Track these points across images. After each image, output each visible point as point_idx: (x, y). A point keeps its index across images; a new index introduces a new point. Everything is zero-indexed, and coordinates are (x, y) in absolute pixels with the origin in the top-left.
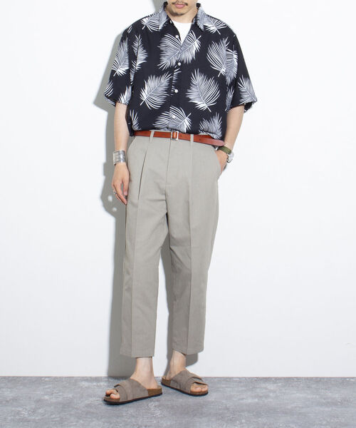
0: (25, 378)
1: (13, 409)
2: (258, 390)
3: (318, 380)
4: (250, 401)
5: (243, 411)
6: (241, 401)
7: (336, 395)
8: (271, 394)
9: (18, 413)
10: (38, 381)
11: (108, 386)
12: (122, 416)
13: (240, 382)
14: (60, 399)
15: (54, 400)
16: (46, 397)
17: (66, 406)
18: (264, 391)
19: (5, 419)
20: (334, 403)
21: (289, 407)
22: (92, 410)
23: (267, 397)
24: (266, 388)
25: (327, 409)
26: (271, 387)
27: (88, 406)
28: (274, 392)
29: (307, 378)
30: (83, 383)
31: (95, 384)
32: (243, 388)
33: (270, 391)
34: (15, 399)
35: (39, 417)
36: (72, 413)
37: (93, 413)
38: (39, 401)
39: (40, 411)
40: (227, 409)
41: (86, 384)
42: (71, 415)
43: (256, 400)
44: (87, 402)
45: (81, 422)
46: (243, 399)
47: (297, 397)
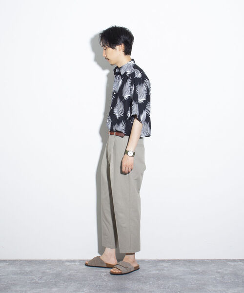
0: (36, 260)
1: (30, 277)
2: (159, 267)
3: (190, 261)
4: (154, 272)
5: (150, 277)
6: (150, 272)
7: (199, 269)
8: (165, 269)
9: (33, 279)
10: (43, 262)
11: (80, 265)
12: (88, 281)
13: (149, 262)
14: (55, 272)
15: (51, 272)
16: (48, 271)
17: (58, 275)
18: (161, 267)
19: (26, 282)
20: (198, 273)
21: (175, 275)
22: (71, 277)
23: (163, 270)
24: (162, 265)
25: (195, 276)
26: (165, 264)
27: (69, 275)
28: (167, 267)
29: (184, 260)
30: (67, 263)
31: (73, 263)
32: (151, 266)
33: (165, 267)
34: (31, 272)
35: (44, 281)
36: (62, 279)
37: (72, 279)
38: (43, 272)
39: (44, 278)
40: (142, 276)
41: (68, 264)
42: (61, 280)
43: (157, 272)
44: (69, 273)
45: (66, 283)
46: (150, 271)
47: (179, 270)
